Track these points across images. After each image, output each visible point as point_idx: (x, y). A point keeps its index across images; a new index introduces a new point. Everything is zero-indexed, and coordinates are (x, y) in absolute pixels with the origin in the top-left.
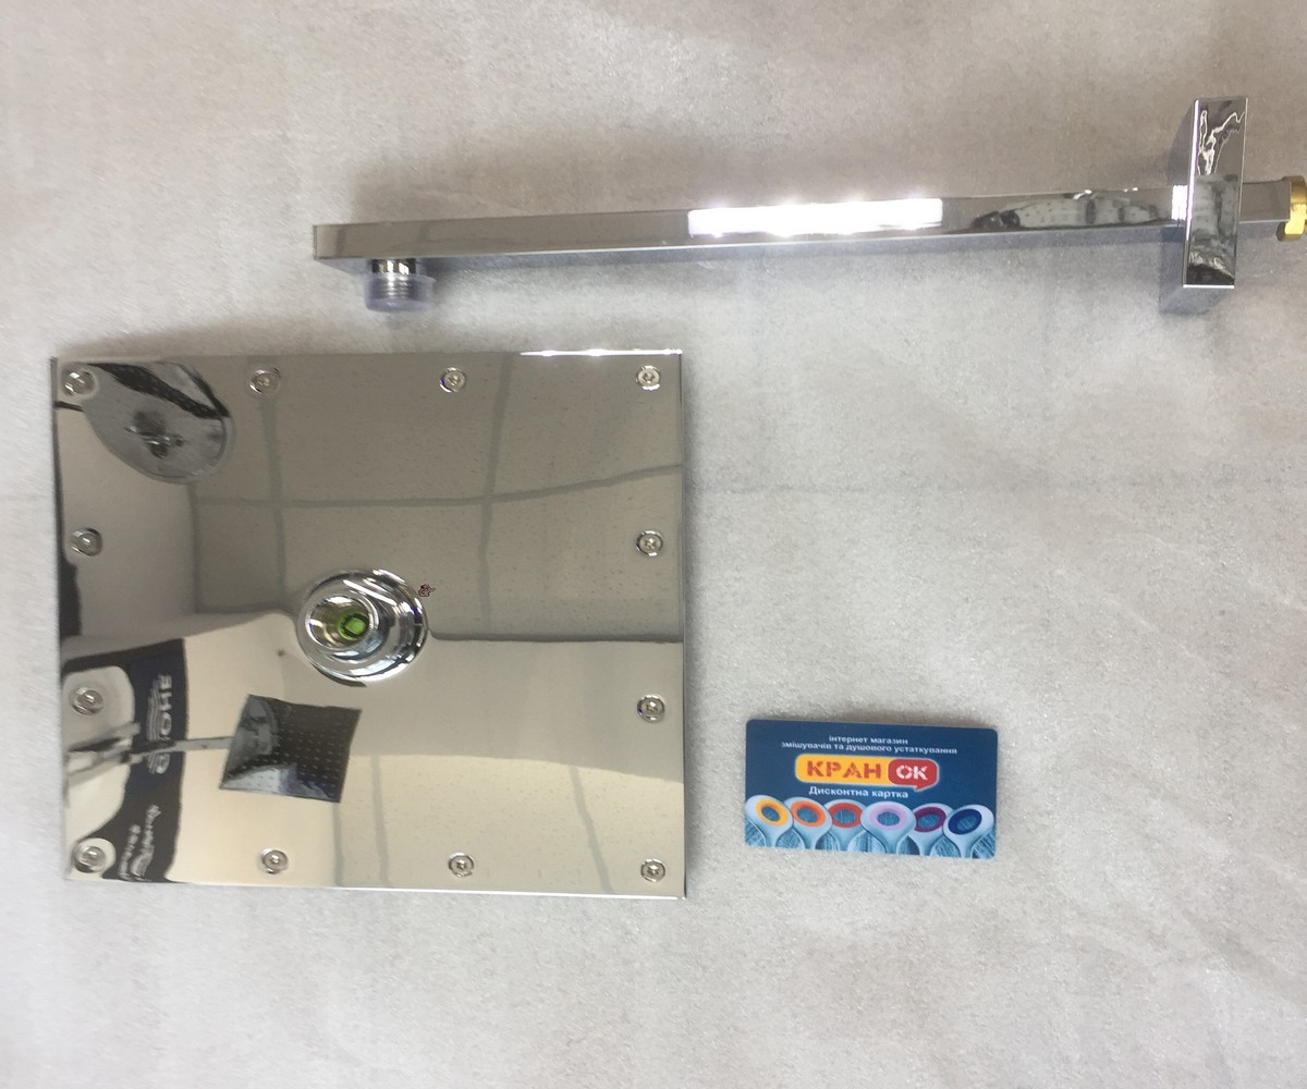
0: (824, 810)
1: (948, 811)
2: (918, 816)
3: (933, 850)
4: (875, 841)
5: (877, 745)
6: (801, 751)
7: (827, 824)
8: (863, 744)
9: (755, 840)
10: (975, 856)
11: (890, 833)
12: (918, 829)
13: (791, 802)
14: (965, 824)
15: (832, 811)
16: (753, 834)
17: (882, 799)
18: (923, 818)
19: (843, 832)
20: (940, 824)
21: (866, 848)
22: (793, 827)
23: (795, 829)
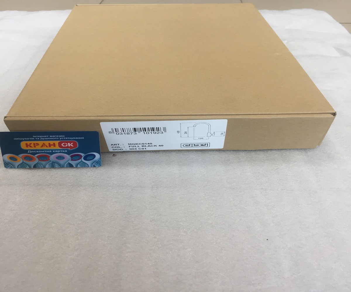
0: (35, 157)
1: (83, 155)
2: (72, 157)
3: (79, 166)
4: (56, 164)
5: (52, 137)
6: (22, 141)
7: (37, 161)
8: (47, 137)
9: (8, 167)
10: (94, 166)
11: (62, 162)
12: (72, 160)
13: (21, 155)
14: (89, 158)
15: (38, 157)
16: (7, 165)
17: (57, 153)
18: (74, 157)
19: (44, 163)
20: (81, 158)
21: (53, 166)
22: (23, 162)
23: (24, 163)
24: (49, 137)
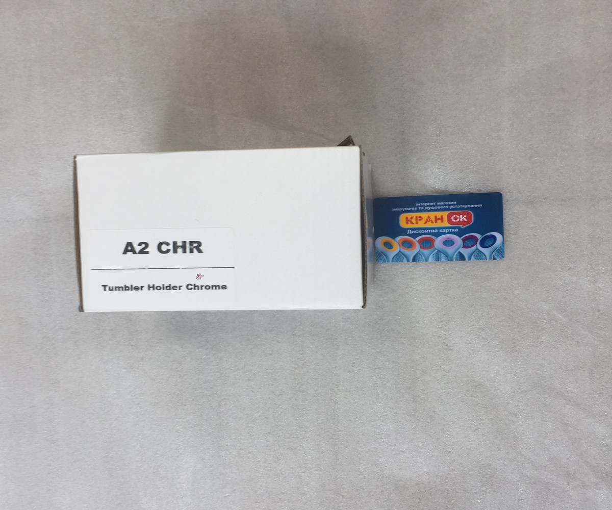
0: (416, 242)
1: (479, 236)
3: (473, 258)
4: (442, 255)
5: (440, 205)
6: (402, 212)
7: (417, 249)
8: (433, 206)
9: (381, 260)
10: (494, 259)
11: (450, 250)
12: (464, 247)
13: (399, 238)
14: (488, 242)
16: (380, 257)
18: (466, 241)
19: (426, 252)
20: (475, 243)
21: (438, 259)
22: (400, 251)
23: (401, 253)
24: (436, 205)
